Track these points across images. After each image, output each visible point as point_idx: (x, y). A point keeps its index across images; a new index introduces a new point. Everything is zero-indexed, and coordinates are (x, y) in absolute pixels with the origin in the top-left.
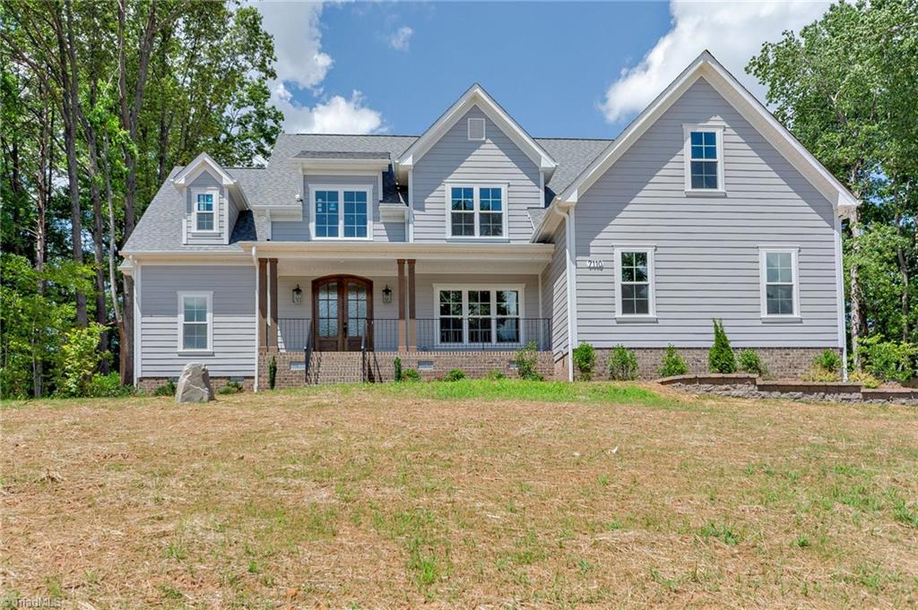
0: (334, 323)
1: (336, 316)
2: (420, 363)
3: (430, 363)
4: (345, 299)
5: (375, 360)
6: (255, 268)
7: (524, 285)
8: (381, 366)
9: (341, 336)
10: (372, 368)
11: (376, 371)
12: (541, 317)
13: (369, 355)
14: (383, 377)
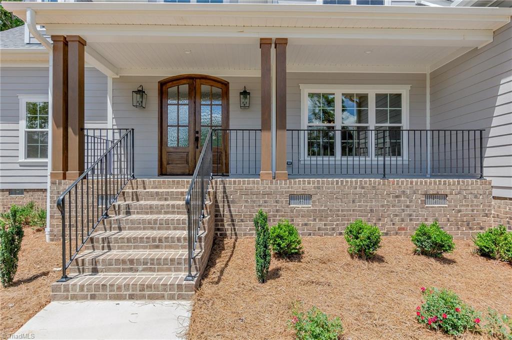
0: (184, 133)
1: (186, 122)
2: (293, 197)
3: (307, 197)
4: (197, 104)
5: (225, 192)
6: (47, 69)
7: (408, 87)
8: (233, 202)
9: (192, 146)
10: (220, 204)
11: (226, 209)
12: (428, 128)
13: (216, 184)
14: (236, 219)
